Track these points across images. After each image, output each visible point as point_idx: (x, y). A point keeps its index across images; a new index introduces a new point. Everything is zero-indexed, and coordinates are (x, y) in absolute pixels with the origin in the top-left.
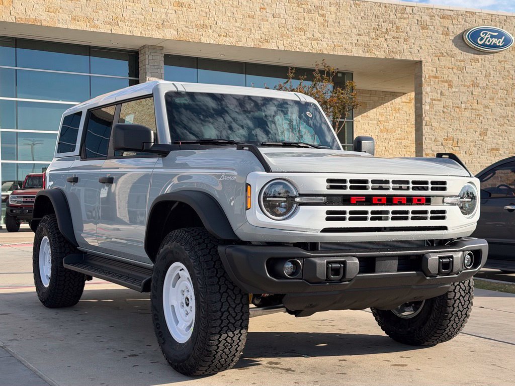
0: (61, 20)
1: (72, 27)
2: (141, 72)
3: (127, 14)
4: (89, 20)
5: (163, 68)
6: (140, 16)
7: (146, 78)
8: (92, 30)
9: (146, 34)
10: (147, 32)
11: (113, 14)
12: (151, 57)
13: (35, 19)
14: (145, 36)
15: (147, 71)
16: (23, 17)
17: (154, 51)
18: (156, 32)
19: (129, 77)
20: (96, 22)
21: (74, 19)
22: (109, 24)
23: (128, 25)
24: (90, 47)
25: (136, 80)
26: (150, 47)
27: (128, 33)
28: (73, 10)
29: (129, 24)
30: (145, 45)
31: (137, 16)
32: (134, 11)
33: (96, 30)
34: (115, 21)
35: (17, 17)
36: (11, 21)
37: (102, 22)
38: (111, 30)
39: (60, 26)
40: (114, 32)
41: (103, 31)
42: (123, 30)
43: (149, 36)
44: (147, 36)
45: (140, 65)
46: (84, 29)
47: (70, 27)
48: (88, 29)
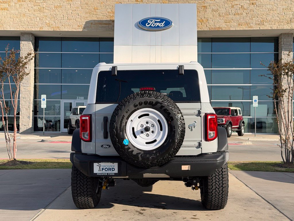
0: (232, 26)
1: (238, 29)
2: (280, 48)
3: (269, 18)
4: (247, 24)
5: (292, 45)
6: (277, 18)
7: (282, 52)
8: (249, 29)
9: (280, 27)
10: (281, 26)
11: (261, 19)
12: (285, 40)
13: (219, 27)
14: (279, 29)
15: (282, 48)
16: (213, 27)
17: (287, 36)
18: (287, 25)
19: (274, 52)
20: (251, 25)
21: (239, 25)
22: (259, 24)
23: (269, 24)
24: (250, 38)
25: (277, 53)
26: (285, 34)
27: (269, 28)
28: (239, 20)
29: (270, 23)
30: (282, 34)
31: (275, 18)
32: (273, 16)
33: (251, 29)
34: (262, 23)
35: (210, 27)
36: (207, 30)
37: (255, 24)
38: (260, 28)
39: (232, 29)
40: (261, 28)
41: (255, 29)
42: (267, 27)
43: (282, 28)
44: (281, 28)
45: (279, 45)
46: (245, 29)
47: (237, 29)
48: (247, 29)
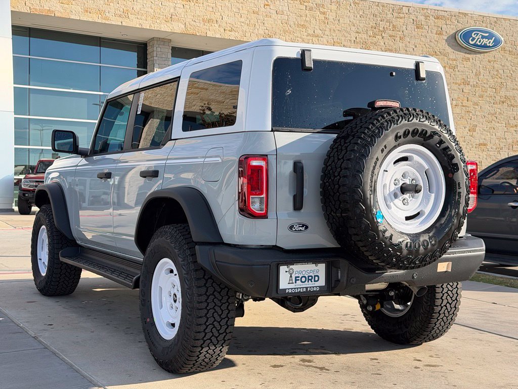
0: (74, 12)
1: (84, 18)
2: (149, 63)
3: (137, 7)
4: (100, 12)
5: (170, 60)
6: (150, 10)
7: (154, 69)
8: (104, 21)
9: (155, 27)
10: (156, 25)
11: (123, 7)
12: (159, 49)
13: (49, 10)
14: (154, 29)
15: (155, 62)
16: (38, 8)
17: (162, 43)
18: (165, 25)
19: (138, 67)
20: (107, 14)
21: (87, 11)
22: (120, 16)
23: (137, 18)
24: (100, 38)
25: (144, 71)
26: (159, 40)
27: (138, 26)
28: (86, 2)
29: (139, 17)
30: (153, 38)
31: (146, 9)
32: (144, 5)
33: (107, 22)
34: (125, 14)
35: (31, 7)
36: (26, 11)
37: (113, 15)
38: (122, 23)
39: (72, 17)
40: (124, 24)
41: (113, 23)
42: (133, 22)
43: (158, 29)
44: (156, 29)
45: (149, 57)
46: (96, 21)
47: (82, 18)
48: (100, 21)
